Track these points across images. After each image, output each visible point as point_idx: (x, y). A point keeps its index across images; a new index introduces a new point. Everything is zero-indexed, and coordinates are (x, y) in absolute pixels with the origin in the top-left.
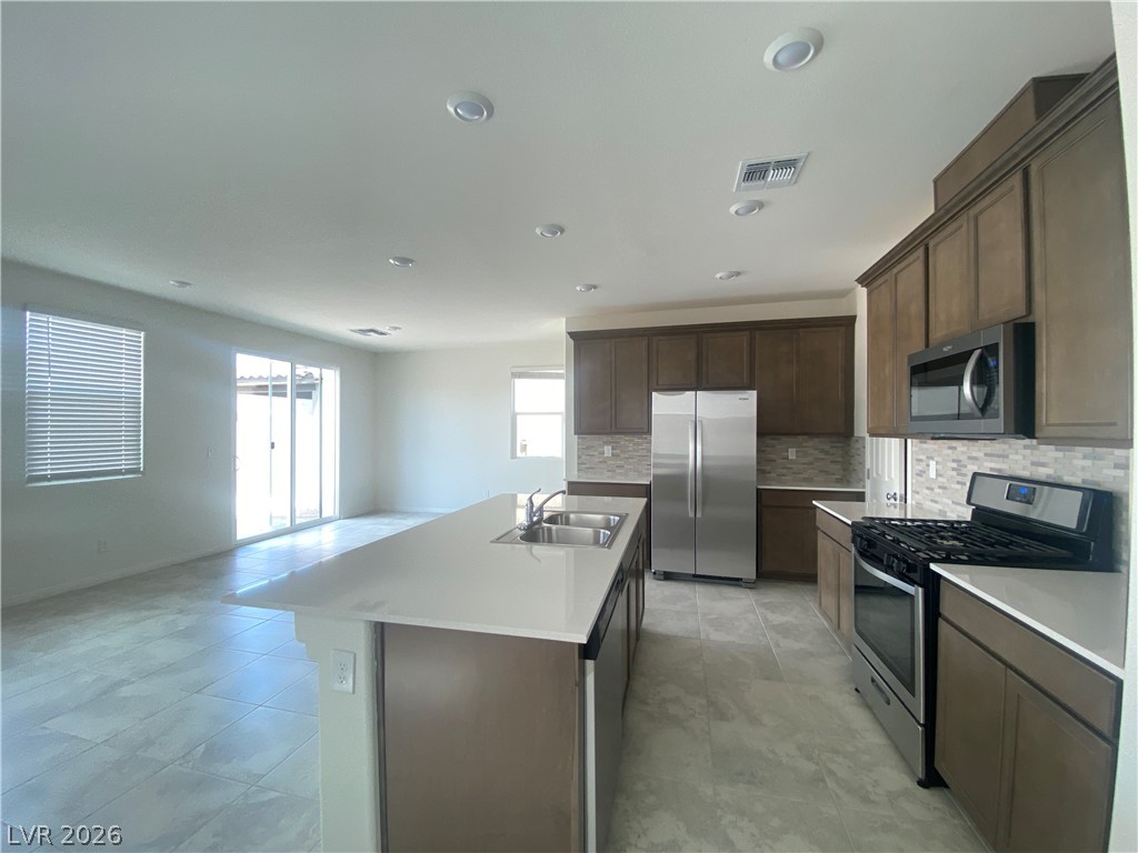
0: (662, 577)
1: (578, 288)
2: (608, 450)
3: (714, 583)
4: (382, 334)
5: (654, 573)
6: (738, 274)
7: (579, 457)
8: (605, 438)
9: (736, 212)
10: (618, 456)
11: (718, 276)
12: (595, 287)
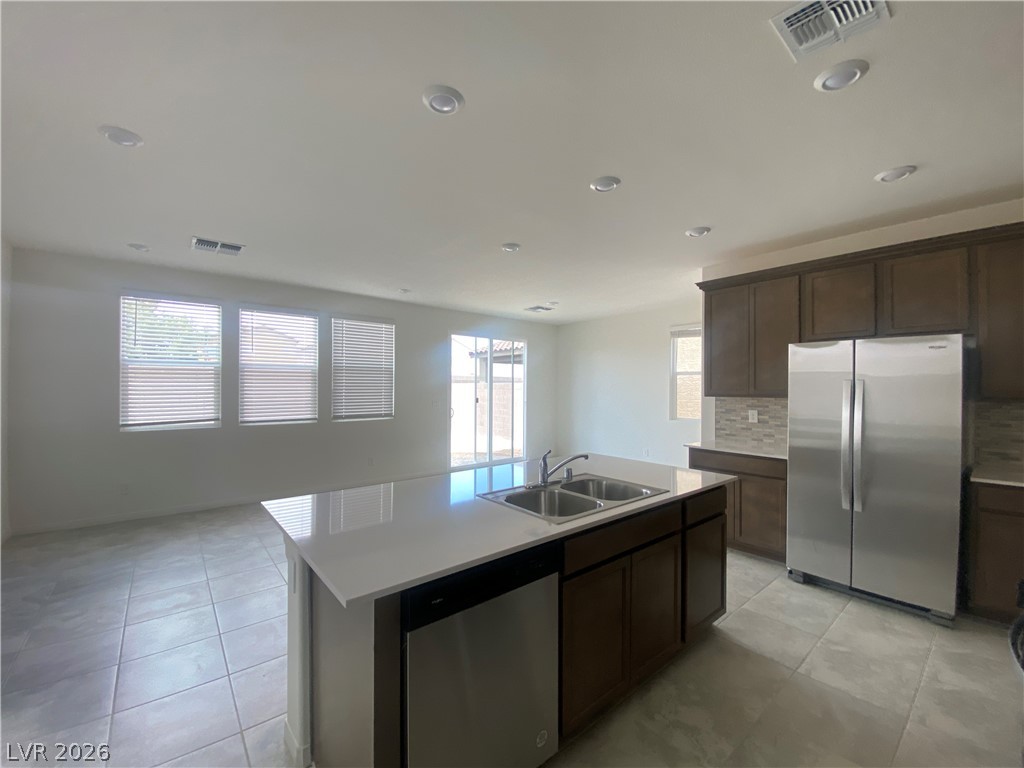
0: (801, 580)
1: (688, 234)
2: (753, 416)
3: (880, 604)
4: (547, 309)
5: (790, 572)
6: (913, 169)
7: (717, 422)
8: (750, 401)
9: (824, 86)
10: (766, 422)
11: (878, 177)
12: (708, 230)
